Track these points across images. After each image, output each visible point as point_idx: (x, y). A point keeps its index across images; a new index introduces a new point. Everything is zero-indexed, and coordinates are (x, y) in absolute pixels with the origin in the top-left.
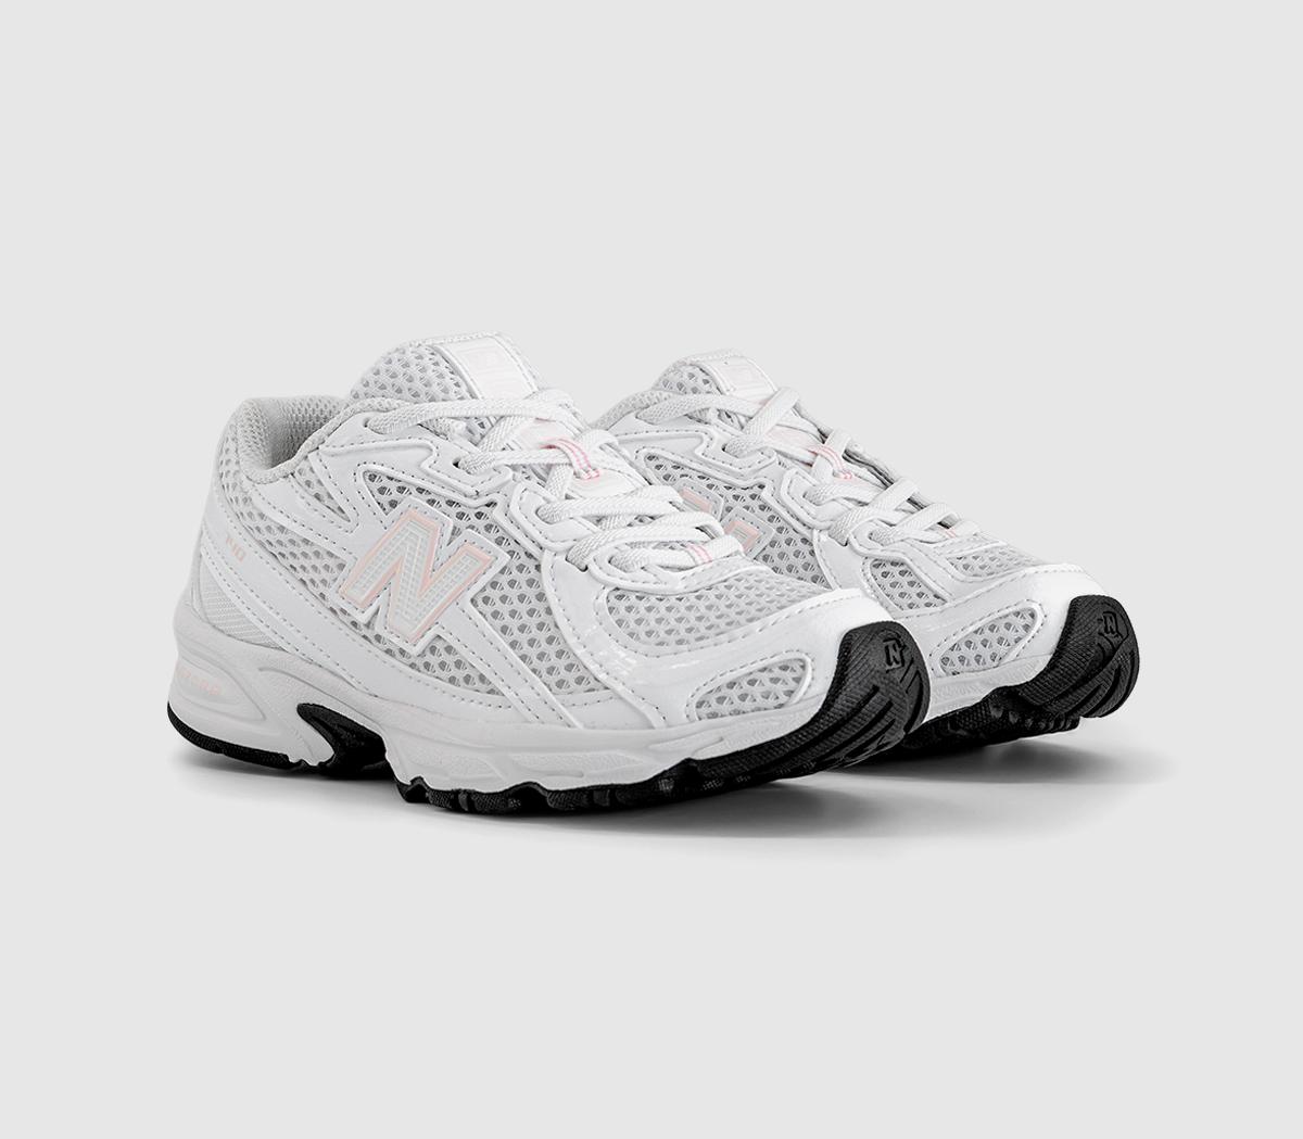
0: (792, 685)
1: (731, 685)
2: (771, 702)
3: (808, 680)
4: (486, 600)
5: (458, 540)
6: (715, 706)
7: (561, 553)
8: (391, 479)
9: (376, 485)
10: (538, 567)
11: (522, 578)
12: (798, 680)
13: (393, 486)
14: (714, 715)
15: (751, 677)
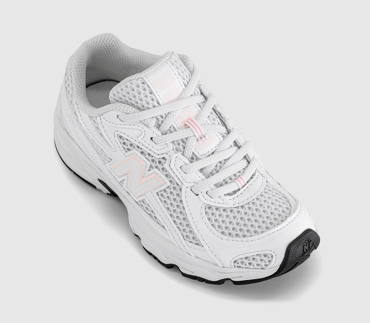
0: (267, 263)
1: (246, 258)
2: (260, 267)
3: (273, 262)
4: (162, 195)
5: (152, 171)
6: (240, 265)
7: (189, 187)
8: (127, 140)
9: (122, 141)
10: (181, 190)
11: (175, 192)
12: (270, 261)
13: (128, 143)
14: (239, 267)
15: (254, 257)
